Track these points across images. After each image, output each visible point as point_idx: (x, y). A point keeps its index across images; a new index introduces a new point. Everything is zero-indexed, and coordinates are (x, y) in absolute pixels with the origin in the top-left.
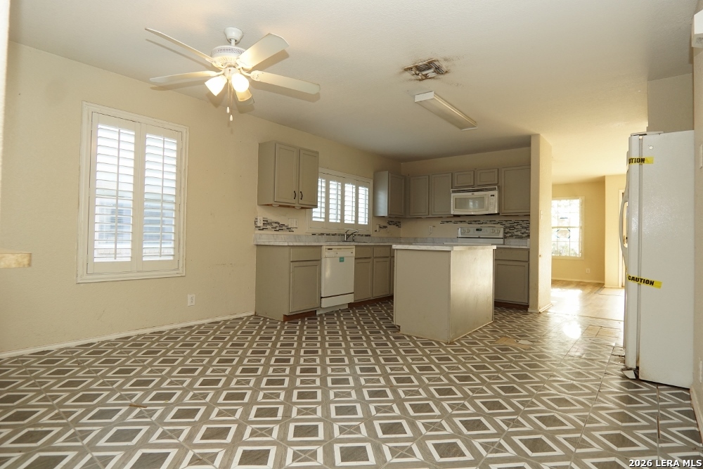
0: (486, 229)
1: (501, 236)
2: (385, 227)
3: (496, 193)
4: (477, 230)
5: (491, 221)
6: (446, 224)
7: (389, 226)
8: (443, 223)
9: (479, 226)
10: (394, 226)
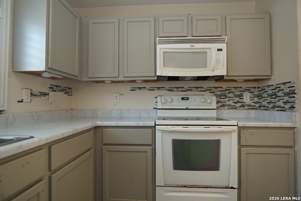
0: (193, 97)
1: (214, 106)
2: (45, 94)
3: (223, 46)
4: (183, 99)
5: (197, 88)
6: (138, 92)
7: (51, 93)
8: (133, 90)
9: (183, 94)
10: (62, 94)
